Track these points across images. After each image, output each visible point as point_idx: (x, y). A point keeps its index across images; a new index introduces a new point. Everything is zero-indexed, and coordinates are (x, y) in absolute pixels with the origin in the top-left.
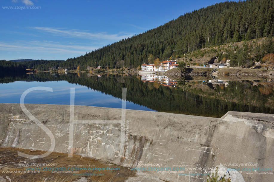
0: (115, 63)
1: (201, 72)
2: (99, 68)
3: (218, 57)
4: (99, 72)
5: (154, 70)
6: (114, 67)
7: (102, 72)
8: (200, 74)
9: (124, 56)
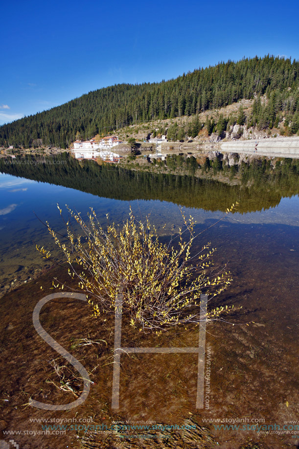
0: (31, 143)
1: (148, 146)
2: (11, 147)
3: (152, 133)
4: (13, 152)
5: (92, 147)
6: (30, 147)
7: (17, 152)
8: (148, 149)
9: (39, 134)
